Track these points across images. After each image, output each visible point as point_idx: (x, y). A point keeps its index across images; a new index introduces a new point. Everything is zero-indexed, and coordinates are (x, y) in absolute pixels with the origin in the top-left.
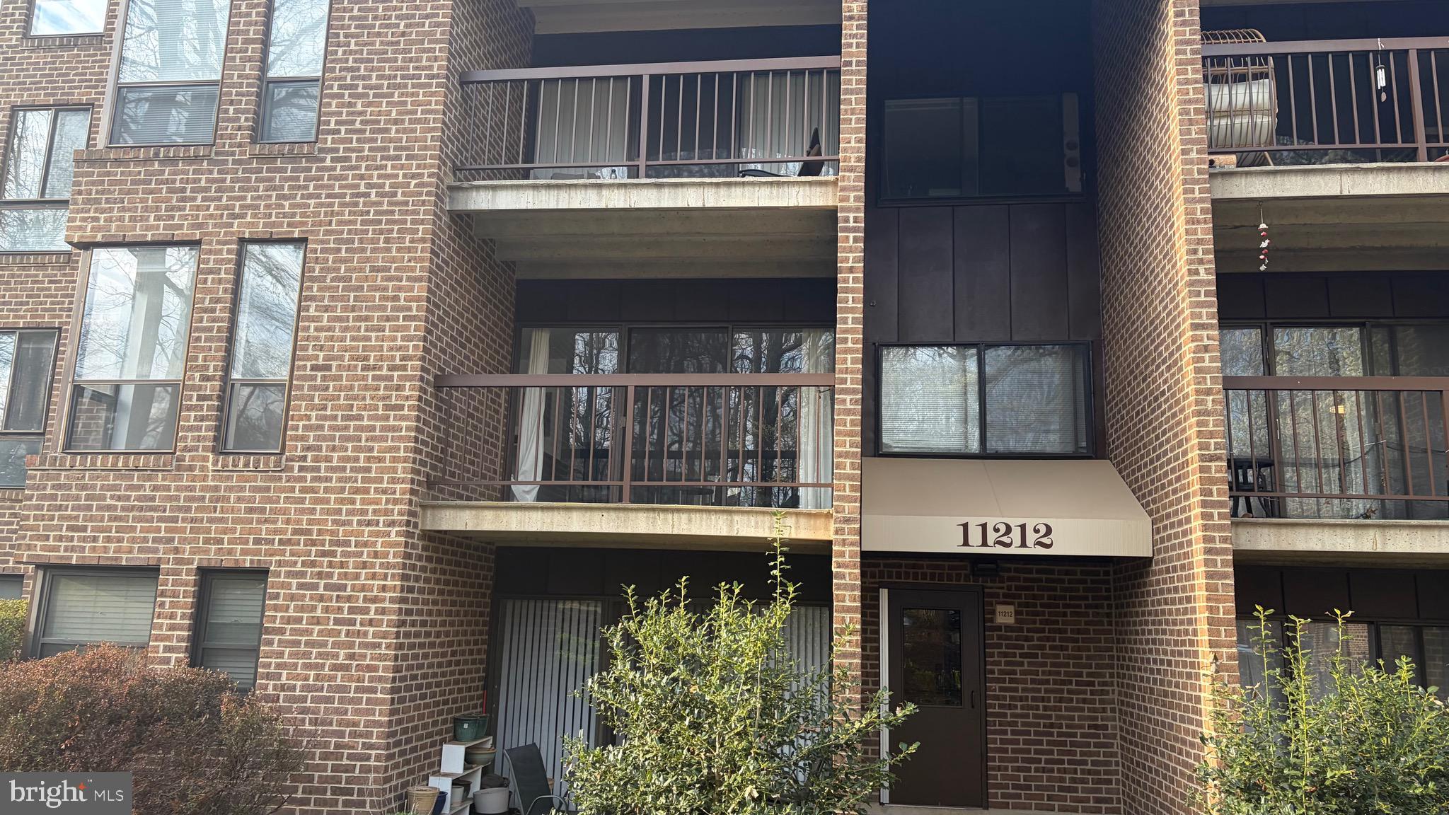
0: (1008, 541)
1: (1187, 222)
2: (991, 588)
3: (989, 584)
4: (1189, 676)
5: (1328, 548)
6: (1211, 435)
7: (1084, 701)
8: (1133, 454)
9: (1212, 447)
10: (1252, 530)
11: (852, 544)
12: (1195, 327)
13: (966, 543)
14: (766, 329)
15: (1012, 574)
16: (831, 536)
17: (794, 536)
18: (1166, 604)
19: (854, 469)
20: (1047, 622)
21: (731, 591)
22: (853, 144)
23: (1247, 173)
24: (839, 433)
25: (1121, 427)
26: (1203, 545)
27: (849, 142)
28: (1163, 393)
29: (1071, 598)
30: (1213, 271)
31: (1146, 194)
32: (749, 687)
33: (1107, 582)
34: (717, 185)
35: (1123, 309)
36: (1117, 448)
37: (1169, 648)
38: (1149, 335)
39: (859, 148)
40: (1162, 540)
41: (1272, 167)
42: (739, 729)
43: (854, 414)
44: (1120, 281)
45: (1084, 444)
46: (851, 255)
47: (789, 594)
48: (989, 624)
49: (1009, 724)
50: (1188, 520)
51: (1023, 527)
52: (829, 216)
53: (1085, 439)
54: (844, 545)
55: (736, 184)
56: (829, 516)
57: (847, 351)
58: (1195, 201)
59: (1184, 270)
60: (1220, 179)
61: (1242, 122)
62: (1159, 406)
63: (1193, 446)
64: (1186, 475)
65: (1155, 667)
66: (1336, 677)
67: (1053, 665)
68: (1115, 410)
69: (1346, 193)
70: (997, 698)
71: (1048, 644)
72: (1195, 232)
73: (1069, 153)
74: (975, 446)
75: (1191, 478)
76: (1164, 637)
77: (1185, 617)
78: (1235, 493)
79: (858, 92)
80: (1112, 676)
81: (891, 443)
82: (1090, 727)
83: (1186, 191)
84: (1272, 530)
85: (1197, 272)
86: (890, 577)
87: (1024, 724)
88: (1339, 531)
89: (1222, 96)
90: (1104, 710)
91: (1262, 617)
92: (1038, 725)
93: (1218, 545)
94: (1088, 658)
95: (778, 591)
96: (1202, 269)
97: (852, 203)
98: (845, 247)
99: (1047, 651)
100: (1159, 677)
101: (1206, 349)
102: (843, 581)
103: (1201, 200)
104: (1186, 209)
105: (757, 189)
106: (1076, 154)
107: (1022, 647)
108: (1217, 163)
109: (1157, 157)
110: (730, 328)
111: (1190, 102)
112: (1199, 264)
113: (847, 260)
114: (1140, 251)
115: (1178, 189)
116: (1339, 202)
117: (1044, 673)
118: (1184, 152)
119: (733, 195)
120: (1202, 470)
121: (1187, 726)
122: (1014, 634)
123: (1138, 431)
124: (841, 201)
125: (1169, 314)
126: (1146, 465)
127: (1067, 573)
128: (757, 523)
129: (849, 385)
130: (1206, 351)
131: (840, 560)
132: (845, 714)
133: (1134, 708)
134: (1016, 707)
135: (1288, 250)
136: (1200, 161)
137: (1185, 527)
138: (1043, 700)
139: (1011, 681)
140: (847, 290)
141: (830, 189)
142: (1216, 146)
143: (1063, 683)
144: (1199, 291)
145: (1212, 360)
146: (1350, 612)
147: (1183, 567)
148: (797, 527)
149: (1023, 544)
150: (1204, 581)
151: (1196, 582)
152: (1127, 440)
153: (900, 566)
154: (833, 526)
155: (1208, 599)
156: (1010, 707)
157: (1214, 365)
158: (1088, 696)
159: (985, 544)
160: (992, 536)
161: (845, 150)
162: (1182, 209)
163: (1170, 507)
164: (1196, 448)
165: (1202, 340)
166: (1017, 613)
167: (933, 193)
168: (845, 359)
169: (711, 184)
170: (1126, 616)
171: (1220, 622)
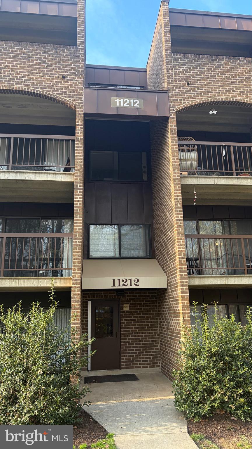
0: (126, 284)
1: (175, 190)
2: (122, 299)
3: (122, 298)
4: (178, 323)
5: (213, 284)
6: (182, 251)
7: (150, 333)
8: (162, 257)
9: (182, 255)
10: (193, 279)
11: (78, 287)
12: (177, 220)
13: (114, 286)
14: (56, 219)
15: (128, 295)
16: (71, 285)
17: (59, 286)
18: (171, 302)
19: (79, 263)
20: (138, 309)
21: (36, 305)
22: (79, 163)
23: (190, 177)
24: (74, 252)
25: (159, 249)
26: (180, 284)
27: (78, 162)
28: (169, 239)
29: (146, 301)
30: (182, 204)
31: (164, 182)
32: (41, 336)
33: (156, 296)
34: (36, 173)
35: (159, 214)
36: (158, 255)
37: (172, 315)
38: (165, 222)
39: (81, 164)
40: (170, 283)
41: (197, 176)
42: (37, 351)
43: (79, 246)
44: (158, 207)
45: (149, 254)
46: (78, 197)
47: (55, 305)
48: (121, 311)
49: (128, 342)
50: (176, 277)
51: (131, 280)
52: (72, 184)
53: (149, 253)
54: (75, 288)
55: (42, 173)
56: (71, 279)
57: (77, 226)
58: (177, 184)
59: (174, 204)
60: (183, 178)
61: (189, 163)
62: (168, 243)
63: (177, 255)
64: (176, 263)
65: (169, 321)
66: (215, 321)
67: (140, 322)
68: (157, 244)
69: (216, 184)
70: (124, 334)
71: (139, 316)
72: (177, 193)
73: (144, 169)
74: (117, 255)
75: (177, 264)
76: (171, 312)
77: (176, 306)
78: (189, 268)
79: (81, 147)
80: (157, 325)
81: (92, 255)
82: (151, 341)
83: (174, 181)
84: (199, 279)
85: (177, 205)
86: (92, 297)
87: (132, 342)
88: (216, 279)
89: (183, 155)
90: (155, 335)
91: (195, 305)
92: (136, 341)
93: (184, 284)
94: (151, 319)
95: (52, 304)
96: (179, 204)
97: (79, 181)
98: (77, 194)
99: (139, 318)
100: (170, 324)
101: (180, 226)
102: (75, 300)
103: (178, 184)
104: (174, 186)
105: (49, 175)
106: (146, 170)
107: (131, 317)
108: (182, 174)
109: (167, 172)
110: (41, 219)
111: (175, 156)
112: (178, 202)
113: (77, 198)
114: (163, 198)
115: (172, 181)
116: (215, 186)
117: (138, 325)
118: (173, 170)
119: (41, 176)
120: (180, 261)
121: (177, 338)
122: (129, 313)
123: (163, 250)
124: (75, 180)
125: (170, 216)
126: (165, 260)
127: (144, 293)
128: (47, 282)
129: (78, 237)
130: (180, 227)
131: (74, 293)
132: (73, 343)
133: (163, 334)
134: (129, 336)
135: (202, 199)
136: (178, 173)
137: (176, 279)
138: (137, 333)
139: (128, 328)
140: (77, 207)
141: (72, 176)
142: (182, 169)
143: (143, 328)
144: (178, 210)
145: (182, 230)
146: (218, 302)
147: (175, 291)
148: (60, 283)
149: (131, 285)
150: (181, 295)
151: (179, 295)
152: (160, 253)
153: (95, 294)
154: (72, 282)
155: (182, 300)
156: (128, 336)
157: (182, 231)
158: (151, 331)
159: (119, 285)
160: (122, 283)
161: (77, 164)
162: (173, 186)
163: (172, 273)
164: (178, 255)
165: (179, 224)
166: (130, 307)
167: (105, 179)
168: (77, 229)
169: (33, 172)
170: (161, 306)
171: (185, 307)
